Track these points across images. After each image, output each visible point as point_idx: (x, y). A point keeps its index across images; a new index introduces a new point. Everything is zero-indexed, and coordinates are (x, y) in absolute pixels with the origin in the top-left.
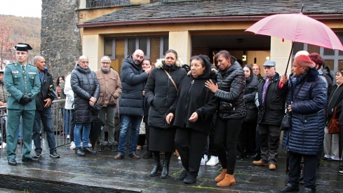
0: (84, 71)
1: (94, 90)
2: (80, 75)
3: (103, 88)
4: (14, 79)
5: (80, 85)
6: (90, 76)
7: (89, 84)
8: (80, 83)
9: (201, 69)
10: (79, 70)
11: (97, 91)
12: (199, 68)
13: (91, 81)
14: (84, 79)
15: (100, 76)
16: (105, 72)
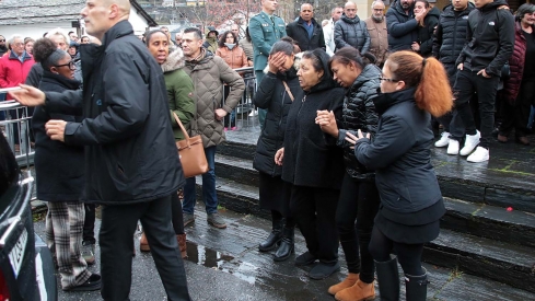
0: (350, 21)
1: (363, 44)
2: (344, 26)
3: (375, 41)
4: (264, 33)
5: (344, 39)
6: (358, 26)
7: (356, 37)
8: (345, 36)
9: (311, 76)
10: (344, 20)
11: (366, 46)
12: (308, 72)
13: (359, 34)
14: (350, 30)
15: (371, 26)
16: (377, 21)
